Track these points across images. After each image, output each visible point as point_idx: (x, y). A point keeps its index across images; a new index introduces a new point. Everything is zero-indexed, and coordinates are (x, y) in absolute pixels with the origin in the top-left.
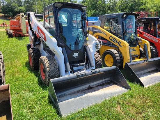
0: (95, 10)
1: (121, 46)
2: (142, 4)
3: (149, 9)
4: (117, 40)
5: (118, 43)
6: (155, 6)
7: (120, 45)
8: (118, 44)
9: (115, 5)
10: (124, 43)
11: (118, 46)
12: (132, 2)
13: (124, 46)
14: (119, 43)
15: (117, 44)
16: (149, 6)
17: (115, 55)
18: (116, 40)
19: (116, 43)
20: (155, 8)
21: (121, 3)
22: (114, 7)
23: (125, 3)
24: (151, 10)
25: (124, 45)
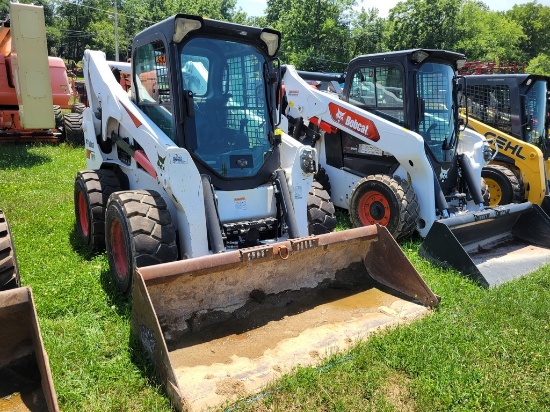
0: (312, 49)
1: (522, 157)
2: (462, 35)
3: (483, 53)
4: (510, 143)
5: (514, 149)
6: (502, 45)
7: (518, 155)
8: (513, 153)
9: (380, 35)
10: (534, 151)
11: (514, 156)
12: (429, 28)
13: (534, 157)
14: (517, 149)
15: (508, 153)
16: (482, 43)
17: (507, 179)
18: (506, 143)
19: (506, 150)
20: (502, 50)
21: (396, 29)
22: (375, 42)
23: (407, 29)
24: (489, 56)
25: (532, 155)
